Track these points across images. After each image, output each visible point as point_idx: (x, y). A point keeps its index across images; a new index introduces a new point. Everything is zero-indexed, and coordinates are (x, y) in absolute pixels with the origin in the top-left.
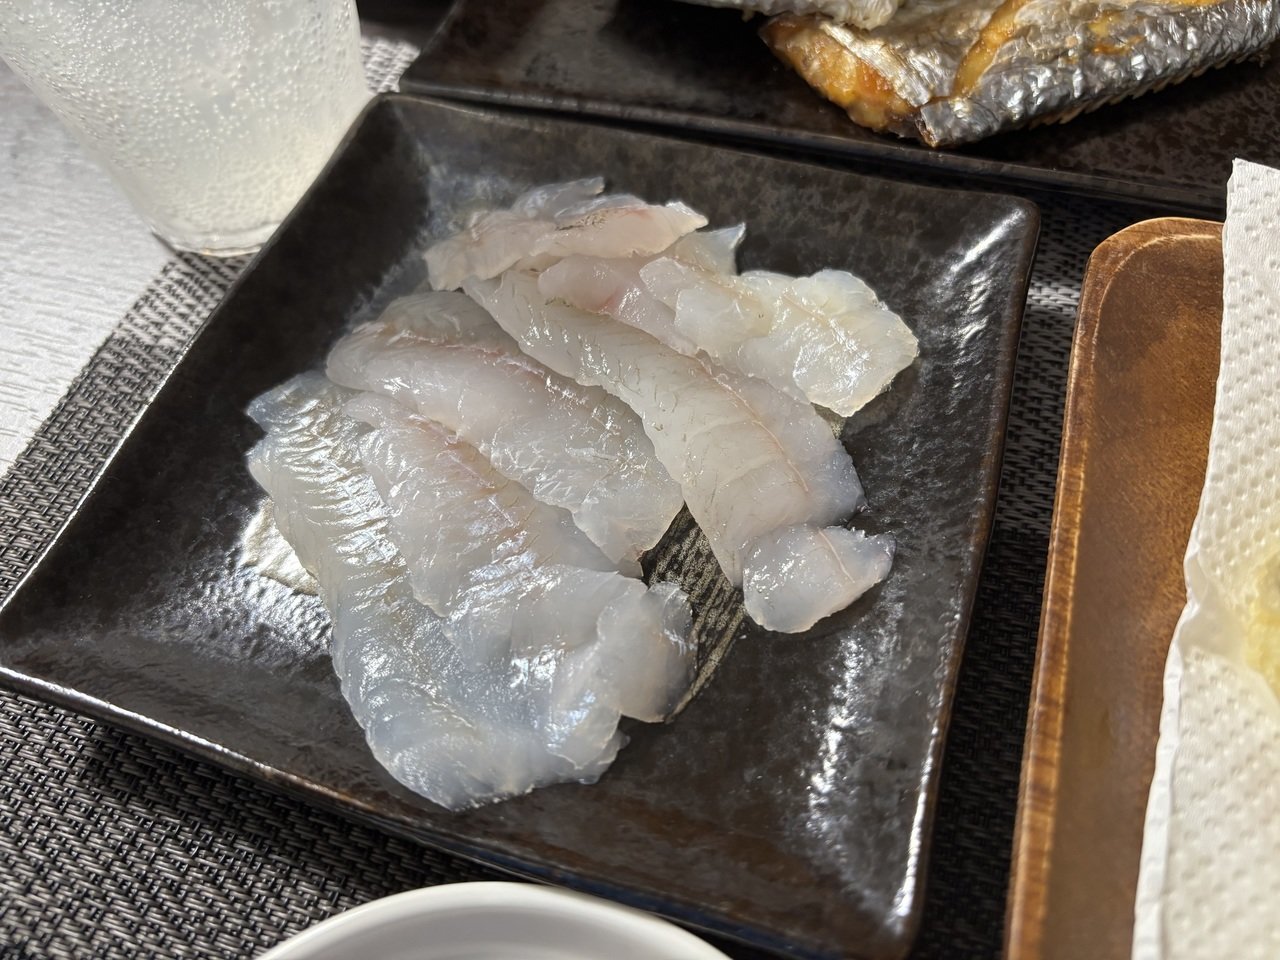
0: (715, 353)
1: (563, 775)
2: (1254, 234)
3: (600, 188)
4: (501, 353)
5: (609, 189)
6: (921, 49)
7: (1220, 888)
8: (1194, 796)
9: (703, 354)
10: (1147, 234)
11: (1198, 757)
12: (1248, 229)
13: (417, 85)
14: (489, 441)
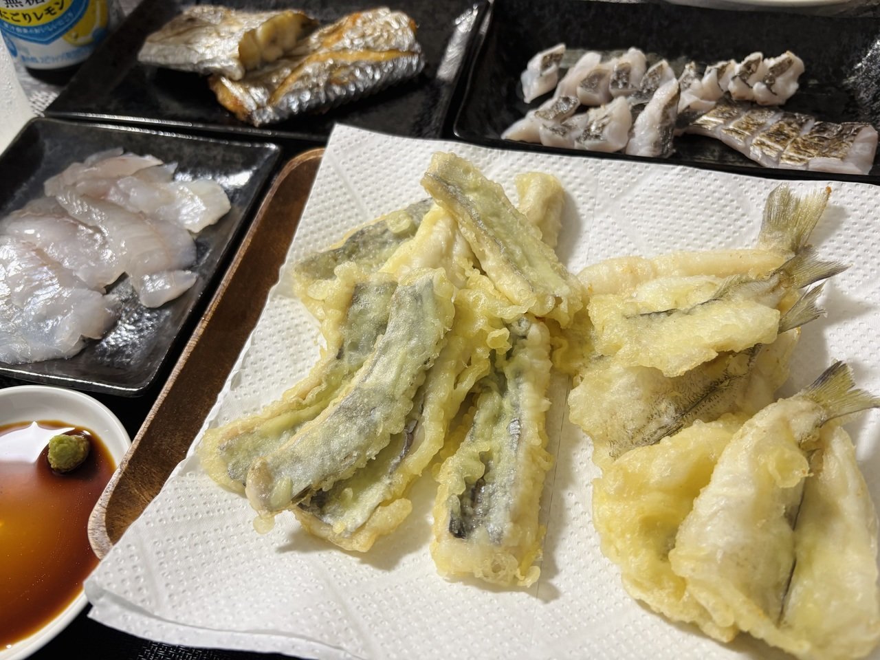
0: (146, 211)
1: (59, 356)
2: (337, 152)
3: (122, 152)
4: (63, 217)
5: (125, 152)
6: (256, 86)
7: (266, 368)
8: (262, 339)
9: (141, 212)
10: (308, 156)
11: (266, 328)
12: (335, 150)
13: (51, 113)
14: (48, 248)
